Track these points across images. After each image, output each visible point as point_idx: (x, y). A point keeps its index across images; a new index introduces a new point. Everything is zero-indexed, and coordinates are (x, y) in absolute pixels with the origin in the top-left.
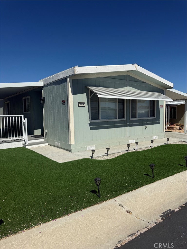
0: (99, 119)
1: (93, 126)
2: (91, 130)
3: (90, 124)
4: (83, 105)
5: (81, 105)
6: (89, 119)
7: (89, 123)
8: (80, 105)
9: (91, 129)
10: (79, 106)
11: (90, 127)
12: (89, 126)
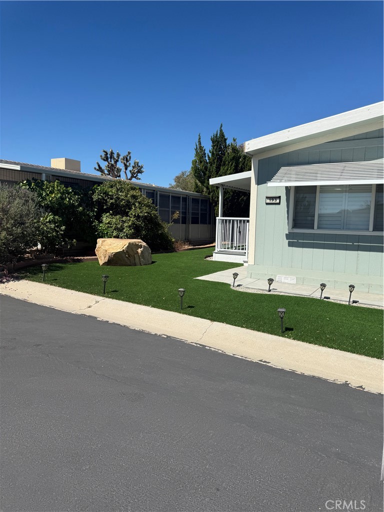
0: (313, 228)
1: (294, 240)
2: (291, 248)
3: (288, 236)
4: (274, 202)
5: (271, 202)
6: (287, 227)
7: (286, 234)
8: (268, 201)
9: (291, 245)
10: (267, 204)
11: (289, 242)
12: (287, 239)
